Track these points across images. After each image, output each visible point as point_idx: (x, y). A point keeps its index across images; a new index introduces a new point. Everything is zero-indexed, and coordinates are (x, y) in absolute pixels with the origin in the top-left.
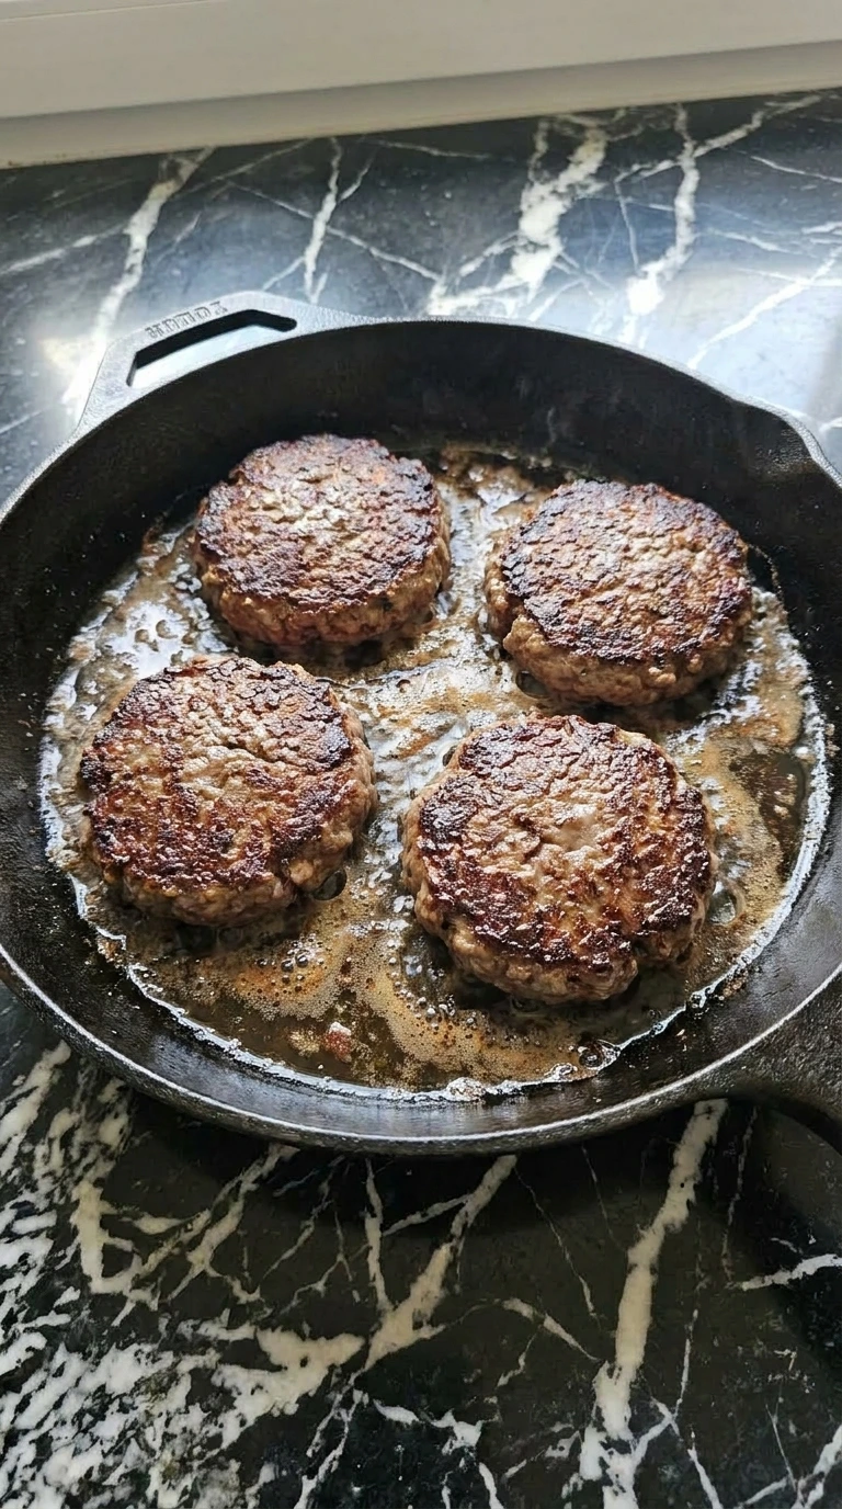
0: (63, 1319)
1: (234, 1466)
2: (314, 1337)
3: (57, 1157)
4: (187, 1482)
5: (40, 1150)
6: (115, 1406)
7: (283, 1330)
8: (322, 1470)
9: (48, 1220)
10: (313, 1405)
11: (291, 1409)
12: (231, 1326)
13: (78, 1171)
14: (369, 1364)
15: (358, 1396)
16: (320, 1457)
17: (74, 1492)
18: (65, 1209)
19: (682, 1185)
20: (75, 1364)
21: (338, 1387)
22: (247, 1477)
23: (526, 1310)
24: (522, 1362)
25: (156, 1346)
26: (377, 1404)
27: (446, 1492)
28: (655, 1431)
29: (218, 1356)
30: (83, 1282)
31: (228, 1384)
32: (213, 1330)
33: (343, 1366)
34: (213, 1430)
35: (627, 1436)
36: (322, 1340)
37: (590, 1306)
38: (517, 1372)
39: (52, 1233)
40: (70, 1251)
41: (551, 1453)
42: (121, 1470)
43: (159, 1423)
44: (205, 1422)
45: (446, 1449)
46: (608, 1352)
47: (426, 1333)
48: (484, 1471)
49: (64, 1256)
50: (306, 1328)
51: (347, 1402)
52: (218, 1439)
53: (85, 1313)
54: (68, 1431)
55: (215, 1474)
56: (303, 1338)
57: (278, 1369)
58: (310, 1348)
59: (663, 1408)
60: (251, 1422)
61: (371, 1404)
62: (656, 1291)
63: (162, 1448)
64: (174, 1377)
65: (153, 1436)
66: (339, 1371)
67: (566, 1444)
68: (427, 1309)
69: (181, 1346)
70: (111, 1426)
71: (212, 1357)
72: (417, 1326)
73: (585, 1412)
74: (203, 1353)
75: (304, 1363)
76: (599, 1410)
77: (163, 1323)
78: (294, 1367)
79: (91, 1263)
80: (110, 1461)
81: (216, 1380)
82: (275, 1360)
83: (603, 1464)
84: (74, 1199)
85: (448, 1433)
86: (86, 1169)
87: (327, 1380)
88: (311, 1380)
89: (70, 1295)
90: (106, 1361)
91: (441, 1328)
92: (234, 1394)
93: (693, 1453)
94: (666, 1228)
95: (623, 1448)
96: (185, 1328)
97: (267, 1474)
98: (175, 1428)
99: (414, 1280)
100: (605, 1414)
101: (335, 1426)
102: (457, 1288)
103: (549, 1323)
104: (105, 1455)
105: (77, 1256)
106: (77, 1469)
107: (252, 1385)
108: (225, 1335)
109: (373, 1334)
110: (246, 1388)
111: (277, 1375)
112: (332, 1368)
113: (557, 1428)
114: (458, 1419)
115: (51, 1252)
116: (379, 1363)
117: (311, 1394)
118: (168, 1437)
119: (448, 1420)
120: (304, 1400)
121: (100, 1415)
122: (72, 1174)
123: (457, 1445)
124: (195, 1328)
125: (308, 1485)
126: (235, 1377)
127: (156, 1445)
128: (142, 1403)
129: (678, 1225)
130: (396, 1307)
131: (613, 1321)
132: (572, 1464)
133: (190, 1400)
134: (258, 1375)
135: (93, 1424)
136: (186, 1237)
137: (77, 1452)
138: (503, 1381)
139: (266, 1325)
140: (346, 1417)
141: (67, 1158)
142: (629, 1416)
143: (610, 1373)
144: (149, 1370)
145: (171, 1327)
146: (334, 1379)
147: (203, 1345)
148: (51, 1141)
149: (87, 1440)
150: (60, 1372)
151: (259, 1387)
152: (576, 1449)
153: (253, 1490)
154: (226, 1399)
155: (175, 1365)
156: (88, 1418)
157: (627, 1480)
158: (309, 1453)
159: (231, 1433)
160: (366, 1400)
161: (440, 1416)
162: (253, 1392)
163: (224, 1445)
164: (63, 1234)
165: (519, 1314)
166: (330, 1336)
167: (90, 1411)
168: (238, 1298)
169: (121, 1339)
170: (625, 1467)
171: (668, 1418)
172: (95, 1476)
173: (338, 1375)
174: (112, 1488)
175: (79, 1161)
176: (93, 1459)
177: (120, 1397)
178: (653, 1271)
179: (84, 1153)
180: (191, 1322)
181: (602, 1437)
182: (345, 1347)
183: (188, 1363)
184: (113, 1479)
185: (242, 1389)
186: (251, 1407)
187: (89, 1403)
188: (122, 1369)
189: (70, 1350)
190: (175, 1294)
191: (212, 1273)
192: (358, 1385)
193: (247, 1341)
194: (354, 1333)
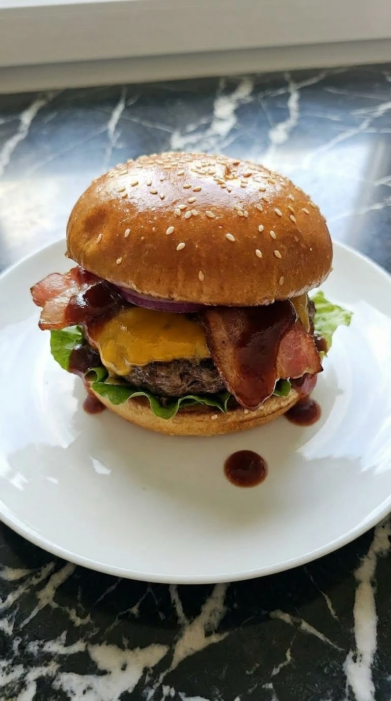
2: (132, 647)
7: (107, 644)
12: (68, 643)
14: (174, 665)
15: (166, 690)
19: (383, 527)
21: (151, 685)
23: (287, 618)
24: (288, 655)
25: (11, 661)
26: (182, 695)
29: (58, 666)
31: (66, 688)
32: (54, 647)
33: (153, 668)
36: (137, 650)
37: (333, 612)
38: (285, 663)
46: (350, 644)
47: (215, 639)
50: (125, 642)
51: (158, 696)
56: (121, 647)
57: (104, 673)
58: (128, 655)
61: (177, 695)
62: (377, 598)
64: (23, 685)
66: (152, 671)
68: (215, 621)
69: (29, 661)
71: (51, 668)
72: (208, 634)
73: (340, 690)
74: (46, 665)
75: (124, 668)
76: (350, 687)
77: (16, 644)
78: (116, 672)
81: (56, 685)
82: (102, 666)
87: (142, 680)
88: (129, 680)
91: (226, 634)
92: (70, 695)
94: (377, 555)
96: (33, 648)
99: (204, 602)
100: (354, 690)
102: (235, 605)
103: (305, 626)
107: (84, 687)
108: (63, 650)
109: (176, 642)
110: (79, 691)
111: (102, 679)
112: (146, 670)
116: (182, 664)
117: (130, 691)
120: (125, 696)
124: (41, 646)
126: (71, 682)
129: (385, 553)
130: (192, 621)
131: (350, 621)
134: (90, 679)
136: (35, 581)
138: (275, 672)
139: (95, 641)
142: (373, 689)
143: (355, 659)
144: (4, 680)
145: (22, 647)
146: (148, 679)
147: (46, 658)
151: (89, 688)
155: (25, 675)
160: (173, 694)
162: (84, 692)
165: (281, 621)
166: (143, 646)
168: (73, 623)
173: (150, 674)
178: (373, 584)
180: (37, 642)
182: (155, 653)
183: (35, 673)
185: (76, 692)
190: (27, 621)
191: (55, 605)
192: (166, 682)
193: (80, 653)
194: (160, 642)
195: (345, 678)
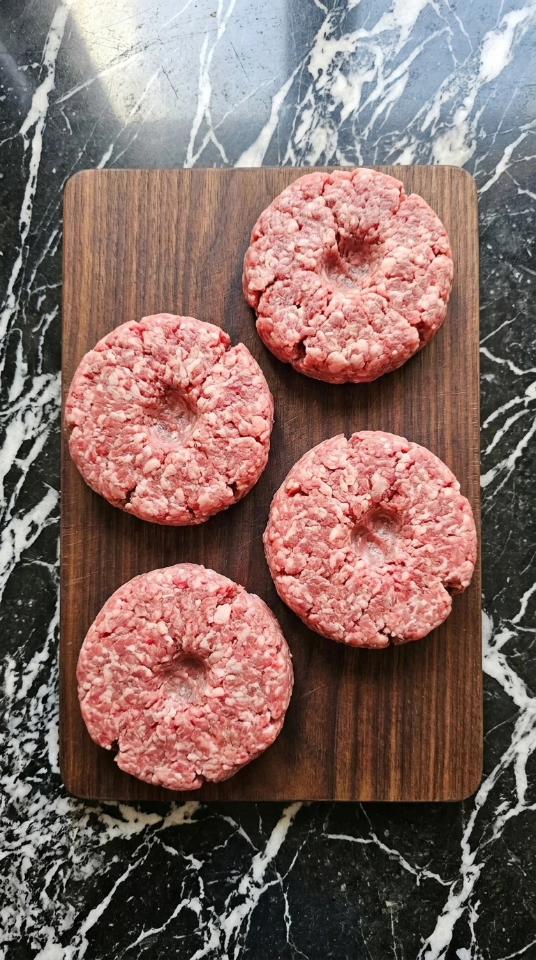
0: (40, 780)
1: (103, 853)
2: (142, 811)
3: (41, 707)
4: (84, 855)
5: (34, 701)
6: (58, 820)
7: (129, 806)
8: (137, 863)
9: (36, 735)
10: (137, 838)
11: (129, 838)
13: (50, 715)
14: (164, 827)
15: (156, 838)
16: (137, 858)
17: (40, 848)
18: (44, 732)
20: (43, 800)
21: (148, 834)
22: (107, 858)
23: (233, 823)
24: (226, 843)
25: (76, 801)
26: (163, 844)
27: (183, 883)
28: (273, 883)
29: (101, 810)
30: (49, 766)
31: (105, 822)
33: (152, 826)
34: (95, 838)
35: (261, 881)
36: (145, 814)
37: (261, 828)
38: (223, 846)
39: (37, 742)
40: (44, 751)
41: (228, 879)
42: (59, 845)
43: (76, 831)
44: (93, 834)
45: (187, 868)
46: (262, 847)
47: (189, 821)
48: (200, 879)
49: (41, 753)
50: (139, 807)
51: (151, 840)
52: (98, 842)
53: (48, 780)
54: (39, 825)
55: (96, 855)
56: (137, 810)
57: (125, 821)
58: (141, 816)
59: (278, 875)
60: (111, 839)
61: (161, 844)
62: (290, 829)
63: (75, 840)
64: (83, 814)
65: (73, 835)
66: (150, 827)
67: (236, 878)
68: (191, 811)
69: (88, 803)
70: (56, 827)
71: (98, 810)
72: (185, 818)
73: (246, 869)
74: (96, 807)
75: (136, 821)
76: (252, 869)
78: (132, 822)
79: (53, 759)
80: (55, 840)
81: (100, 819)
82: (125, 817)
83: (248, 890)
84: (47, 728)
85: (190, 862)
86: (53, 716)
87: (144, 830)
88: (137, 828)
89: (43, 771)
90: (56, 801)
91: (195, 821)
92: (106, 827)
93: (285, 895)
95: (258, 886)
97: (115, 859)
98: (81, 834)
100: (254, 871)
101: (145, 848)
103: (242, 832)
104: (52, 837)
105: (47, 754)
106: (42, 840)
107: (114, 825)
108: (105, 803)
109: (167, 817)
110: (111, 825)
111: (124, 823)
112: (147, 825)
113: (234, 872)
114: (194, 857)
115: (35, 751)
116: (167, 829)
117: (137, 834)
118: (78, 837)
119: (190, 857)
120: (133, 835)
121: (52, 821)
122: (47, 717)
123: (192, 867)
125: (130, 868)
126: (107, 819)
127: (73, 838)
128: (69, 821)
130: (178, 808)
131: (268, 836)
132: (236, 886)
133: (88, 824)
134: (119, 822)
135: (49, 824)
137: (42, 834)
138: (216, 848)
139: (122, 802)
140: (150, 846)
141: (45, 709)
142: (264, 874)
143: (261, 856)
144: (73, 809)
146: (147, 831)
147: (96, 804)
148: (38, 699)
149: (46, 830)
150: (37, 801)
151: (117, 826)
152: (239, 881)
153: (108, 864)
154: (102, 828)
155: (84, 809)
156: (47, 822)
157: (256, 898)
158: (133, 856)
159: (103, 841)
160: (159, 841)
161: (187, 855)
163: (101, 844)
164: (41, 744)
165: (228, 824)
166: (149, 813)
167: (48, 819)
169: (63, 793)
170: (256, 893)
171: (280, 879)
172: (49, 845)
173: (149, 829)
174: (55, 851)
175: (49, 712)
176: (48, 838)
177: (61, 817)
178: (291, 820)
179: (53, 708)
181: (250, 879)
182: (154, 819)
183: (88, 811)
184: (55, 847)
185: (109, 825)
186: (113, 833)
187: (48, 816)
188: (62, 806)
189: (42, 794)
192: (157, 834)
193: (113, 806)
194: (159, 814)
195: (251, 864)
